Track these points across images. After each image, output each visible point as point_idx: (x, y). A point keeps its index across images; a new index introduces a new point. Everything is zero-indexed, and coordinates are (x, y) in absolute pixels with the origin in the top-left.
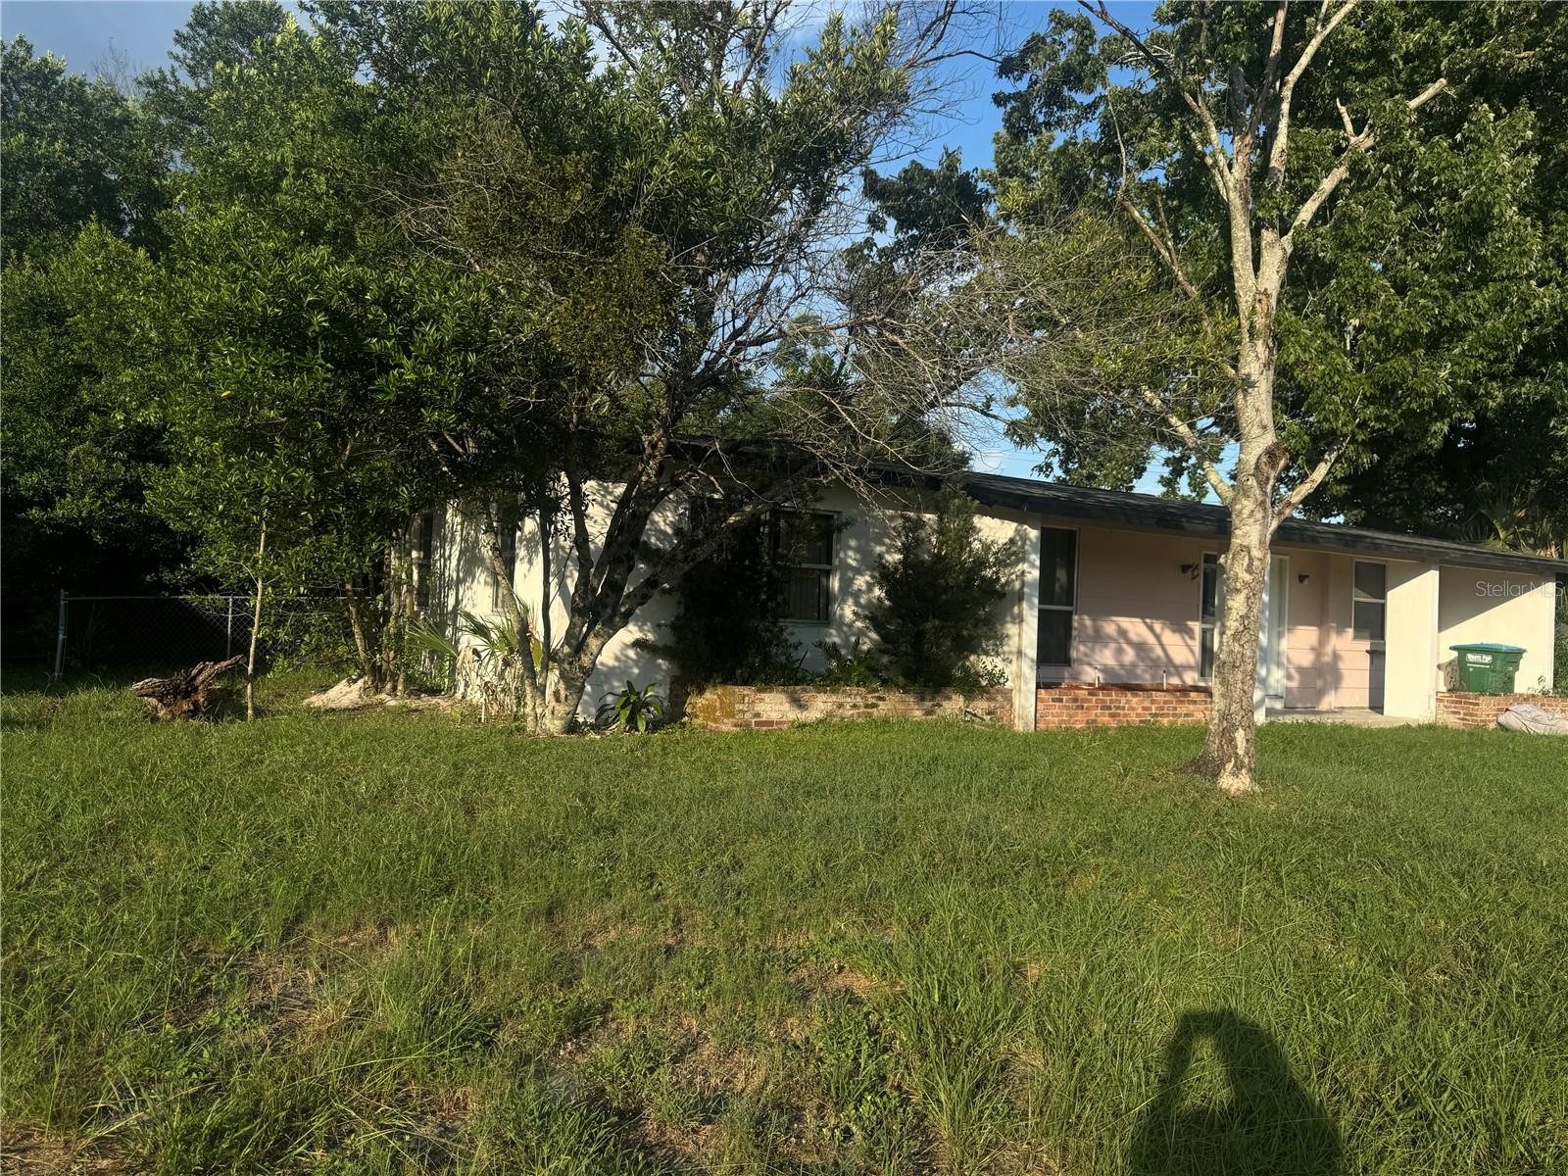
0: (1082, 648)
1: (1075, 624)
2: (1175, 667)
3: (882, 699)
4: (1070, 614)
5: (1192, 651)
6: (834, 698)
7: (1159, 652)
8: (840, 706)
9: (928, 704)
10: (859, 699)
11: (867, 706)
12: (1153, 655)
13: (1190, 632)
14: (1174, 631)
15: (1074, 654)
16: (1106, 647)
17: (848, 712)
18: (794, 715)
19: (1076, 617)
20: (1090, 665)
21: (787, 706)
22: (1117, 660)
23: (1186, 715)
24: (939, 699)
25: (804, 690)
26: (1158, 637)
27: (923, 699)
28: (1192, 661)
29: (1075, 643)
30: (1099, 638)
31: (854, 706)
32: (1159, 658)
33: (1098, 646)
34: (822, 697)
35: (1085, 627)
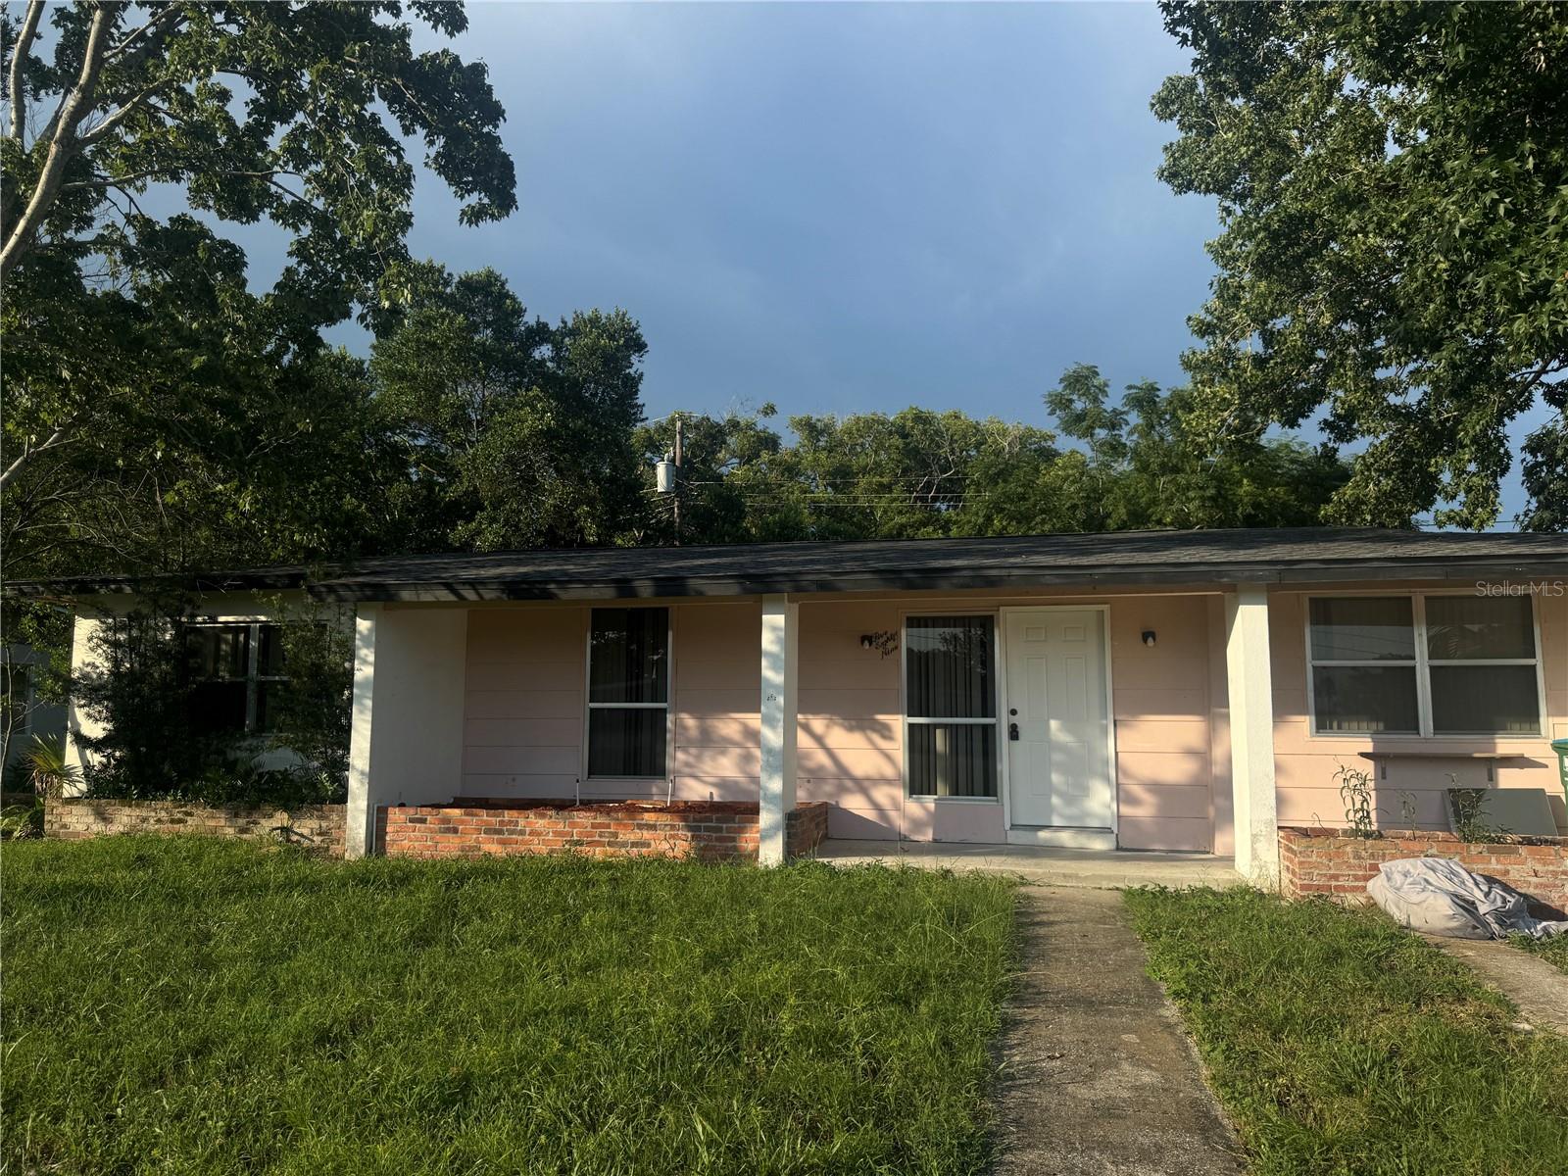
0: (680, 756)
1: (669, 724)
2: (855, 780)
3: (190, 814)
4: (664, 711)
5: (888, 757)
6: (137, 812)
7: (822, 758)
8: (145, 820)
9: (242, 822)
10: (163, 813)
11: (172, 821)
12: (811, 764)
13: (885, 732)
14: (850, 729)
15: (669, 764)
16: (723, 753)
17: (152, 826)
18: (98, 827)
19: (670, 717)
20: (696, 777)
21: (91, 819)
22: (743, 771)
23: (634, 844)
24: (255, 816)
25: (109, 804)
26: (819, 740)
27: (236, 815)
28: (889, 771)
29: (670, 749)
30: (708, 741)
31: (159, 821)
32: (821, 768)
33: (707, 754)
34: (127, 811)
35: (685, 728)
